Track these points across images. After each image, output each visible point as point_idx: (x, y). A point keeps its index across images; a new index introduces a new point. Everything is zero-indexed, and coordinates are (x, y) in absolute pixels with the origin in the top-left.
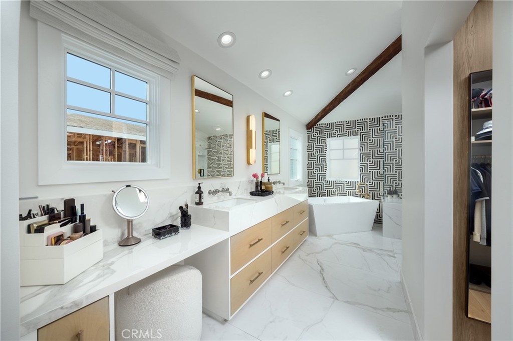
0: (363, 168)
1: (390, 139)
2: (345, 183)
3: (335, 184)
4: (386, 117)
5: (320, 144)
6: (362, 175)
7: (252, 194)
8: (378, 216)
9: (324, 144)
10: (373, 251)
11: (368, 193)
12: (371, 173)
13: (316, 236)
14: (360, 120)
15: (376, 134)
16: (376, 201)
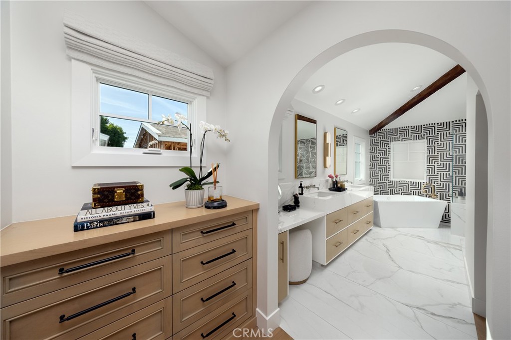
0: (430, 170)
1: (462, 142)
2: (410, 183)
3: (398, 184)
4: (458, 121)
5: (383, 148)
6: (428, 177)
7: (330, 189)
8: (447, 216)
9: (387, 148)
10: (438, 244)
11: (435, 194)
12: (439, 175)
13: (380, 227)
14: (427, 125)
15: (445, 138)
16: (444, 201)
